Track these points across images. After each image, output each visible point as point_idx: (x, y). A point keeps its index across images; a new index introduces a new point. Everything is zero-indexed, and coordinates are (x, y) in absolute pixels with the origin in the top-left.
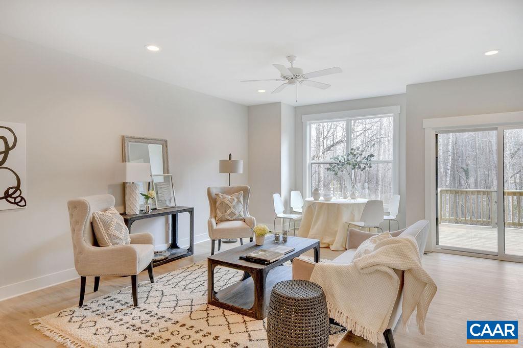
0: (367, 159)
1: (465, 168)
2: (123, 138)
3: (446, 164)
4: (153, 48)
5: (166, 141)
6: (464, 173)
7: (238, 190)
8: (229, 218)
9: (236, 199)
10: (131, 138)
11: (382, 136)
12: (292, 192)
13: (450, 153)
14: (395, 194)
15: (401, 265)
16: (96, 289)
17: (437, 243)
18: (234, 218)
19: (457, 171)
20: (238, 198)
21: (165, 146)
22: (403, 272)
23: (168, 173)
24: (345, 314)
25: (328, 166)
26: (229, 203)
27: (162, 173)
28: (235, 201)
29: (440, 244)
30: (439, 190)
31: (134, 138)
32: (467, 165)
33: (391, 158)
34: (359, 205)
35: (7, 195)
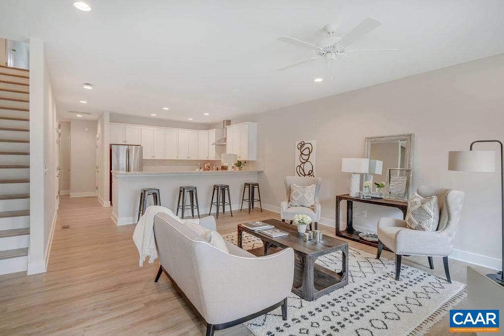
35: (309, 174)
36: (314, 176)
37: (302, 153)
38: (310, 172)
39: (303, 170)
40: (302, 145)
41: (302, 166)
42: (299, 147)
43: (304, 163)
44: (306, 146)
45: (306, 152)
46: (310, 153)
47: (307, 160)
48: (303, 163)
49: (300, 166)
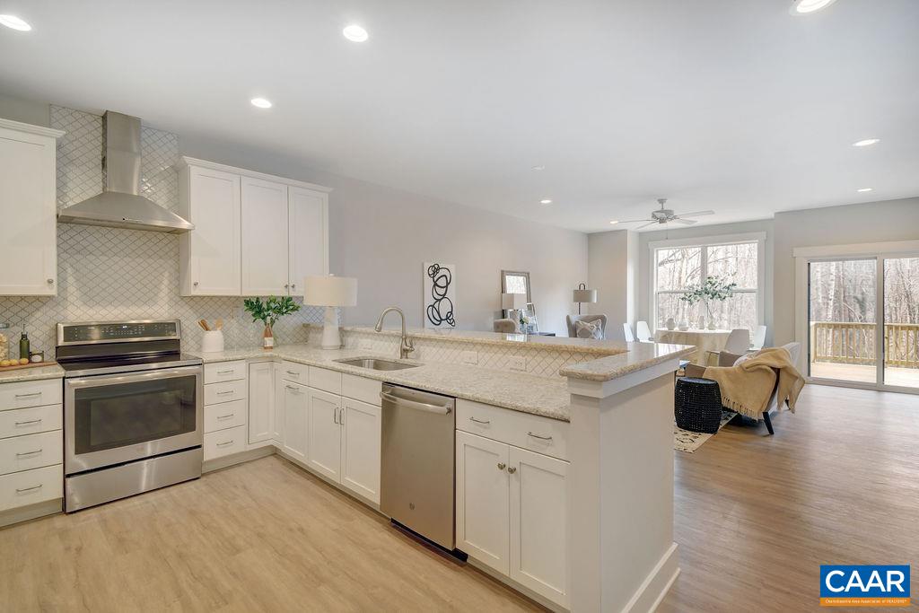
0: (728, 288)
1: (860, 296)
3: (826, 291)
5: (528, 273)
6: (857, 305)
7: (596, 318)
9: (595, 326)
10: (507, 272)
11: (729, 255)
12: (638, 323)
13: (833, 277)
14: (759, 324)
15: (777, 364)
17: (809, 374)
19: (845, 301)
21: (528, 278)
22: (779, 369)
24: (732, 400)
25: (683, 295)
29: (812, 375)
30: (812, 323)
31: (509, 272)
32: (863, 294)
33: (754, 286)
34: (720, 335)
35: (447, 318)
37: (435, 284)
38: (447, 315)
39: (438, 313)
40: (436, 269)
41: (436, 305)
42: (431, 272)
43: (441, 299)
44: (441, 272)
45: (442, 282)
46: (448, 284)
47: (444, 296)
48: (438, 300)
49: (433, 306)
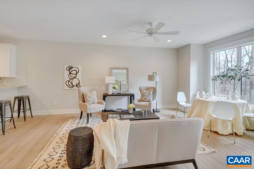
2: (110, 68)
4: (104, 36)
5: (128, 68)
8: (144, 100)
9: (148, 92)
10: (113, 68)
16: (91, 116)
18: (146, 101)
20: (149, 92)
21: (127, 70)
23: (128, 80)
26: (144, 94)
27: (126, 80)
28: (148, 93)
31: (114, 68)
35: (77, 85)
36: (80, 87)
37: (70, 73)
38: (77, 84)
39: (72, 84)
40: (71, 68)
41: (71, 81)
42: (68, 69)
43: (73, 79)
44: (73, 69)
45: (74, 72)
46: (77, 73)
47: (75, 77)
48: (71, 79)
49: (69, 81)
